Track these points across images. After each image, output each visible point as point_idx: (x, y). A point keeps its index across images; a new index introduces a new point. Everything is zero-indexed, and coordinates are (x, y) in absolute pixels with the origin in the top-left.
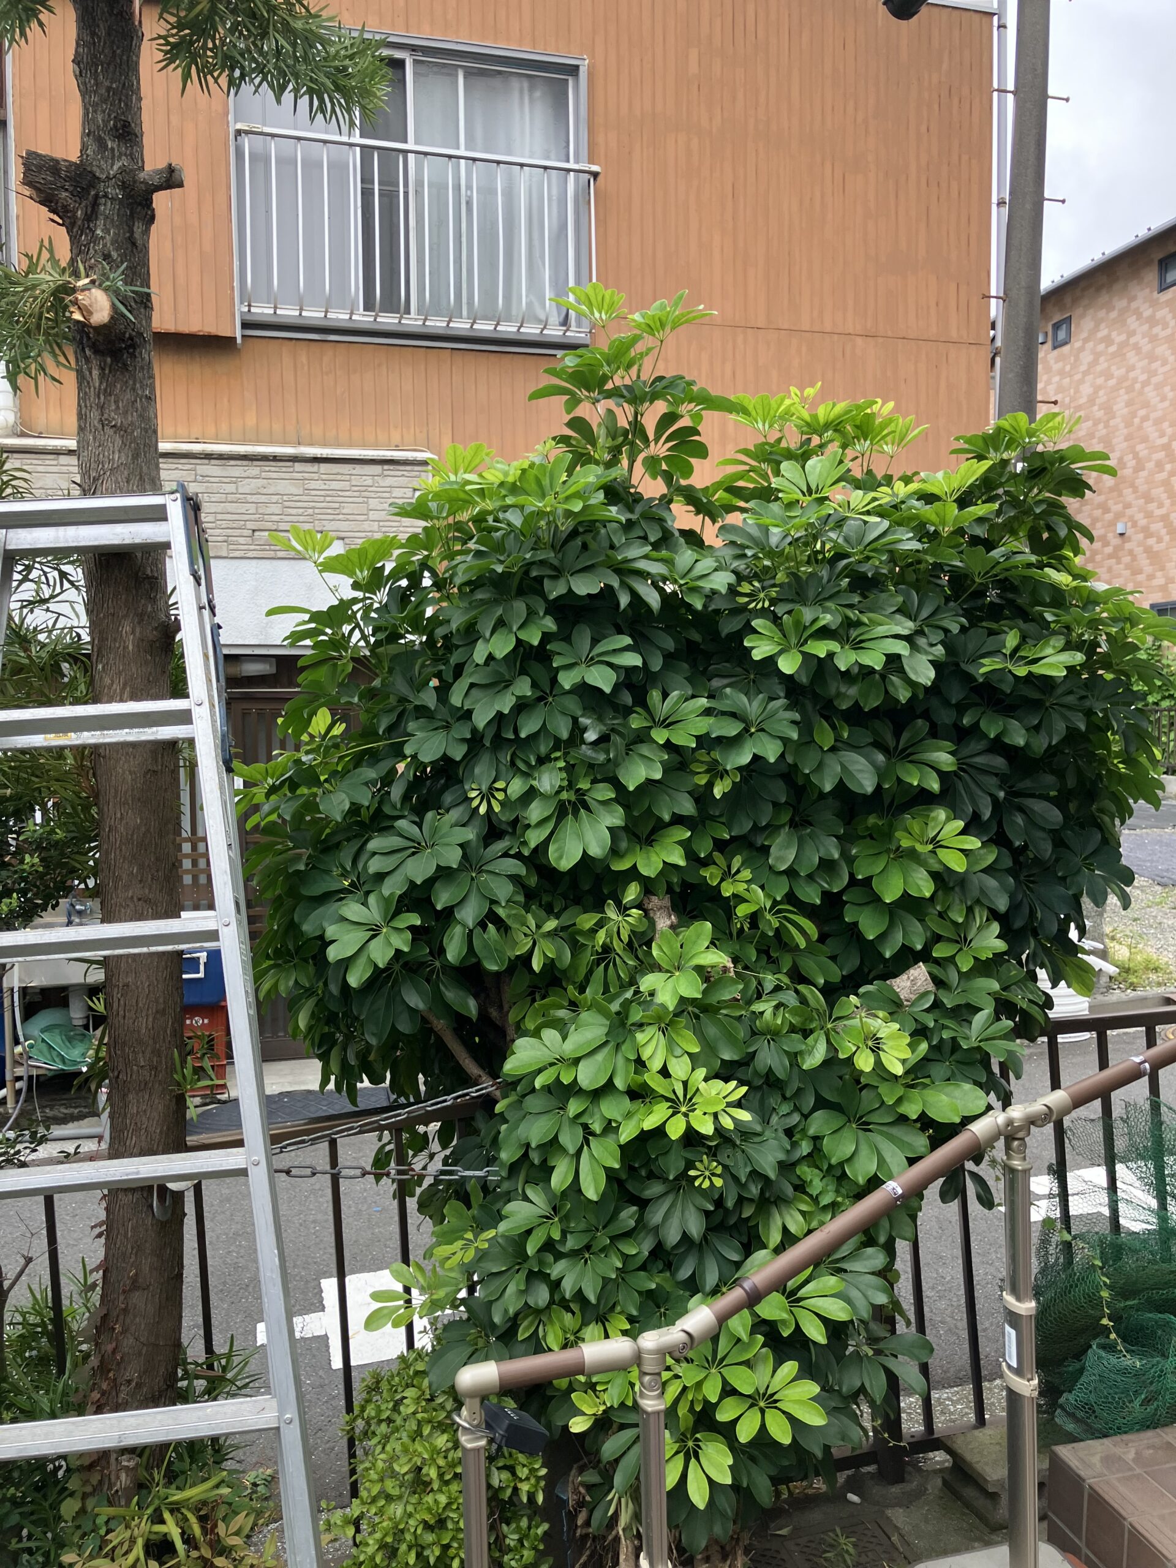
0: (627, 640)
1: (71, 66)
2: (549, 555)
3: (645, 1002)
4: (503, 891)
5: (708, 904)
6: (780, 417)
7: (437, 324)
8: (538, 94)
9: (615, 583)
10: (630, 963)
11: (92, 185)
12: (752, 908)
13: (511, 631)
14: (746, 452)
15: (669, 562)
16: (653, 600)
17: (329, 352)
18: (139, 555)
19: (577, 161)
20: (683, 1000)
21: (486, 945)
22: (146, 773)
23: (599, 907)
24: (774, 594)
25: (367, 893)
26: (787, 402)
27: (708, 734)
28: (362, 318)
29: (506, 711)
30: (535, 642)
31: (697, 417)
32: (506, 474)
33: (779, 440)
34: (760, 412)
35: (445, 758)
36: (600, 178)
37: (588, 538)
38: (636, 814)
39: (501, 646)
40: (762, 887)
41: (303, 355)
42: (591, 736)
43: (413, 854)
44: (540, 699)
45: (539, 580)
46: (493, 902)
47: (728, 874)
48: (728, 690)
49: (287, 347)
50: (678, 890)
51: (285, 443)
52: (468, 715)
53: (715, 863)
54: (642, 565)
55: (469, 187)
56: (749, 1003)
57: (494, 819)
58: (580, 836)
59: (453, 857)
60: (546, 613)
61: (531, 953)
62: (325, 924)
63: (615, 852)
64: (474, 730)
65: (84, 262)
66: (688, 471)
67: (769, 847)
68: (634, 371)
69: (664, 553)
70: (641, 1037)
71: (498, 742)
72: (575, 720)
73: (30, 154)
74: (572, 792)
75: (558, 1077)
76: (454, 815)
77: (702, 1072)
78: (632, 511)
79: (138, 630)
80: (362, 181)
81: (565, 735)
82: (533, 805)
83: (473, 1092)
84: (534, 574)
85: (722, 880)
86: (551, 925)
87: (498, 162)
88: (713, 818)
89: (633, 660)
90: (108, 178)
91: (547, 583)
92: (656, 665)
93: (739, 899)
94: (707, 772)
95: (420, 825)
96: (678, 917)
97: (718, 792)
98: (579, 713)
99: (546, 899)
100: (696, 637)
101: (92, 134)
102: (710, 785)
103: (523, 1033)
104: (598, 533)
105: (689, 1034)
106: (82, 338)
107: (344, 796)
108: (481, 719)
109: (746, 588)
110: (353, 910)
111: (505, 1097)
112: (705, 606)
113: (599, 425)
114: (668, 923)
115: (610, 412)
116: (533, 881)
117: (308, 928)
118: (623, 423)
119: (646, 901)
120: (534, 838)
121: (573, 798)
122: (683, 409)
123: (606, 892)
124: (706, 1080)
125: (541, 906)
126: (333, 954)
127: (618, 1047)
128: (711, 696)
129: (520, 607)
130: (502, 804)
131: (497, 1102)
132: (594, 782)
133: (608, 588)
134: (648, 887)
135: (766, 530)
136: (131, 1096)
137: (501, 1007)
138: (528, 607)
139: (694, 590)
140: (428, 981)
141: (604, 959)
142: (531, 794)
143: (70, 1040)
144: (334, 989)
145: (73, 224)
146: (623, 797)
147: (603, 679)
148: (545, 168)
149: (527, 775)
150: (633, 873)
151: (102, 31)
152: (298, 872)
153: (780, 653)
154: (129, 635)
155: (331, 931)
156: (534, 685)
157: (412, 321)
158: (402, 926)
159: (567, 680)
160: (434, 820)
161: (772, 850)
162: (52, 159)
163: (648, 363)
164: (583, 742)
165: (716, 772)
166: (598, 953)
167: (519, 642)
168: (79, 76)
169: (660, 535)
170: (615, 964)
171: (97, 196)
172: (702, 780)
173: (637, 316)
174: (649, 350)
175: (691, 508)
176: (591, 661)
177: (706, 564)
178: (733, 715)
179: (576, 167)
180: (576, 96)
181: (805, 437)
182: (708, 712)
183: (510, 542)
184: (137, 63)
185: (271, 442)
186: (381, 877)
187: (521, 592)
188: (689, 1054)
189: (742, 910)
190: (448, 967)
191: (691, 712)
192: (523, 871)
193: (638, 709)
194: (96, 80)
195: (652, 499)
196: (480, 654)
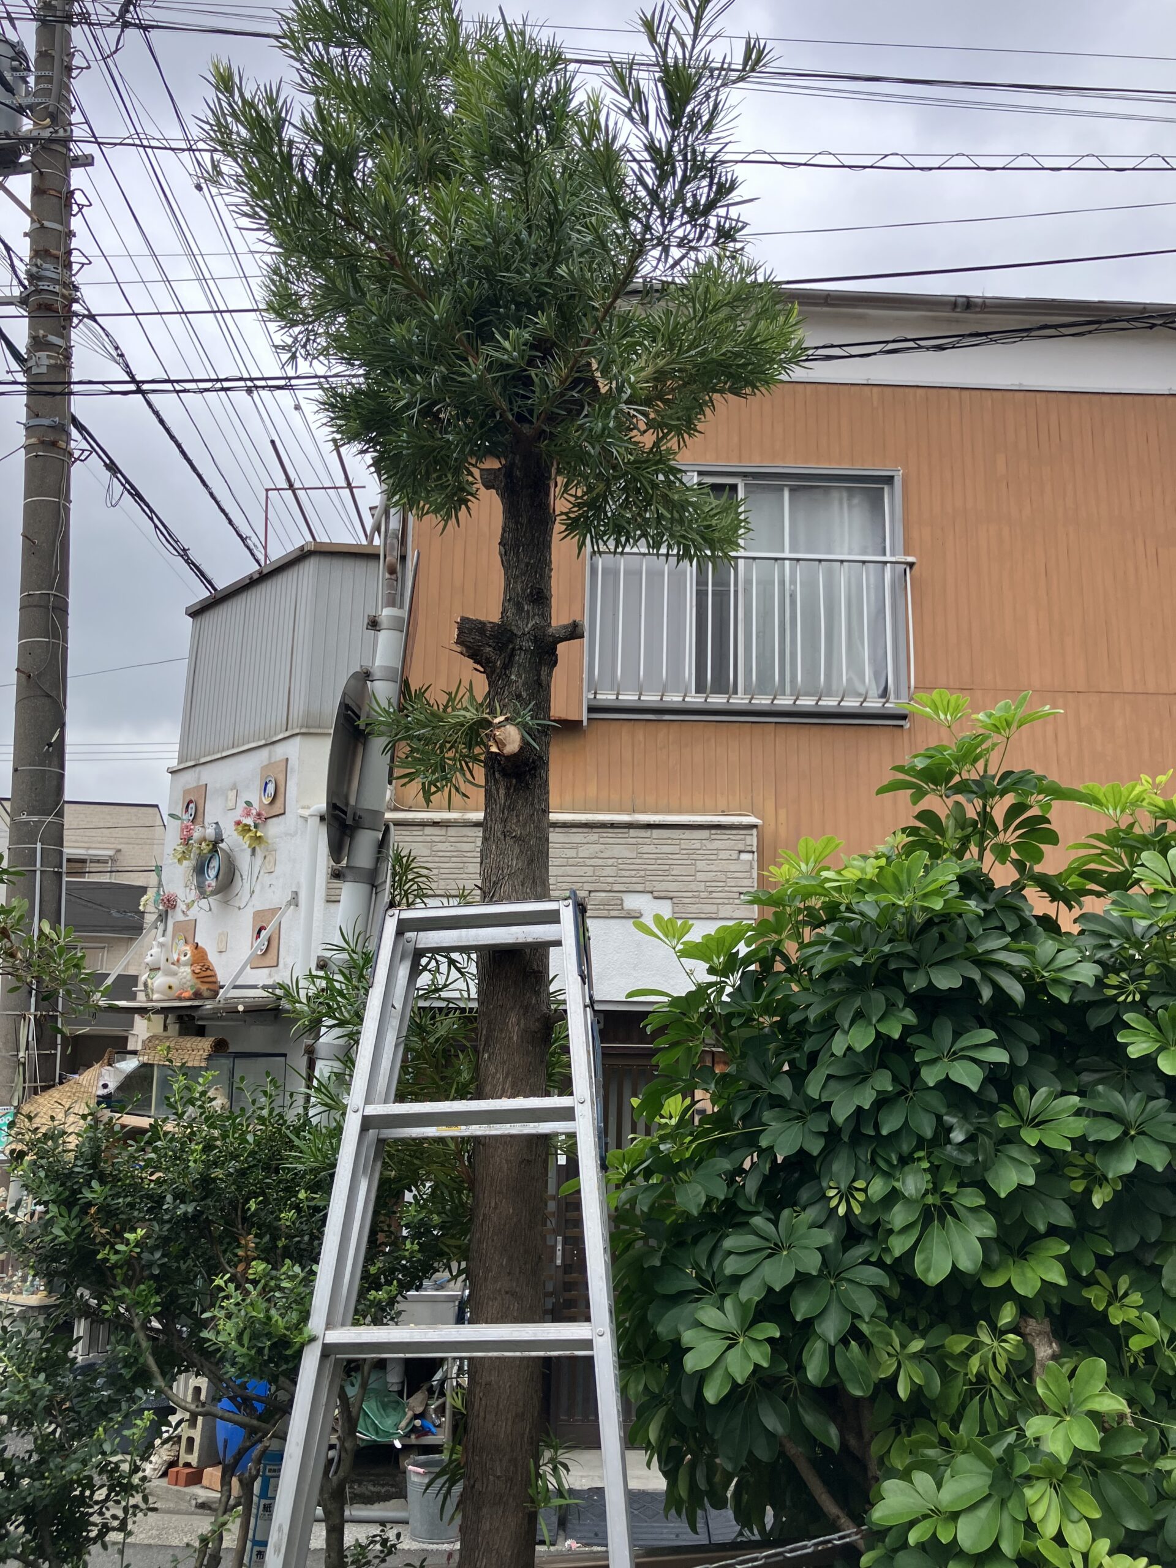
0: (991, 1035)
1: (496, 548)
2: (906, 948)
3: (1030, 1448)
4: (867, 1304)
5: (1092, 1330)
6: (1132, 804)
7: (762, 701)
8: (856, 501)
9: (976, 975)
10: (1010, 1398)
11: (510, 641)
12: (1149, 1342)
13: (870, 1023)
14: (1098, 837)
15: (1029, 953)
16: (1017, 991)
17: (663, 730)
18: (528, 951)
19: (893, 554)
20: (1077, 1452)
21: (849, 1365)
22: (521, 1163)
23: (969, 1327)
24: (1145, 987)
25: (723, 1297)
26: (1138, 789)
27: (1084, 1136)
28: (695, 699)
29: (867, 1107)
30: (896, 1036)
31: (1047, 807)
32: (863, 870)
33: (1132, 825)
34: (1111, 799)
35: (802, 1152)
36: (915, 567)
37: (945, 928)
38: (1007, 1222)
39: (861, 1039)
40: (1157, 1315)
41: (640, 733)
42: (958, 1136)
43: (770, 1256)
44: (901, 1093)
45: (899, 972)
46: (857, 1316)
47: (1114, 1298)
48: (1100, 1088)
49: (627, 727)
50: (1057, 1312)
51: (621, 811)
52: (826, 1107)
53: (1099, 1283)
54: (1001, 956)
55: (793, 582)
56: (1153, 1458)
57: (852, 1219)
58: (949, 1246)
59: (812, 1263)
60: (905, 1006)
61: (894, 1378)
62: (681, 1328)
63: (987, 1266)
64: (832, 1123)
65: (499, 702)
66: (1039, 857)
67: (1161, 1267)
68: (980, 765)
69: (1023, 944)
70: (1030, 1494)
71: (857, 1138)
72: (939, 1118)
73: (463, 619)
74: (937, 1196)
75: (934, 1535)
76: (811, 1214)
77: (1104, 1544)
78: (986, 900)
79: (522, 1021)
80: (697, 584)
81: (929, 1133)
82: (897, 1208)
83: (835, 1540)
84: (892, 966)
85: (1109, 1304)
86: (917, 1345)
87: (820, 561)
88: (1093, 1230)
89: (999, 1056)
90: (524, 634)
91: (906, 976)
92: (1023, 1059)
93: (1131, 1329)
94: (1083, 1177)
95: (775, 1223)
96: (1060, 1345)
97: (1098, 1200)
98: (943, 1110)
99: (910, 1313)
100: (1060, 1027)
101: (512, 600)
102: (1088, 1192)
103: (892, 1473)
104: (955, 924)
105: (1086, 1494)
106: (493, 765)
107: (699, 1188)
108: (841, 1113)
109: (1113, 980)
110: (709, 1315)
111: (871, 1548)
112: (1071, 998)
113: (948, 816)
114: (1050, 1352)
115: (957, 803)
116: (895, 1292)
117: (662, 1329)
118: (971, 814)
119: (1022, 1324)
120: (899, 1246)
121: (938, 1203)
122: (1031, 800)
123: (975, 1309)
124: (1110, 1553)
125: (903, 1321)
126: (691, 1363)
127: (1003, 1503)
128: (1081, 1094)
129: (878, 998)
130: (862, 1205)
131: (861, 1554)
132: (961, 1185)
133: (969, 983)
134: (1025, 1307)
135: (1130, 920)
136: (485, 1510)
137: (860, 1435)
138: (887, 1000)
139: (1057, 981)
140: (785, 1399)
141: (978, 1391)
142: (893, 1197)
143: (384, 1406)
144: (688, 1400)
145: (493, 672)
146: (994, 1205)
147: (969, 1077)
148: (864, 562)
149: (888, 1175)
150: (1007, 1292)
151: (524, 520)
152: (653, 1268)
153: (1159, 1050)
154: (514, 1026)
155: (688, 1337)
156: (895, 1079)
157: (739, 700)
158: (761, 1337)
159: (931, 1076)
160: (791, 1218)
161: (1165, 1271)
162: (481, 622)
163: (994, 757)
164: (949, 1141)
165: (1096, 1178)
166: (971, 1383)
167: (879, 1034)
168: (504, 555)
169: (1017, 925)
170: (991, 1396)
171: (513, 649)
172: (1079, 1187)
173: (981, 716)
174: (995, 745)
175: (1045, 894)
176: (954, 1056)
177: (1068, 956)
178: (1108, 1115)
179: (893, 559)
180: (892, 502)
181: (1160, 822)
182: (1079, 1112)
183: (866, 934)
184: (550, 542)
185: (609, 811)
186: (737, 1280)
187: (879, 984)
188: (1088, 1520)
189: (1137, 1343)
190: (806, 1386)
191: (1063, 1111)
192: (886, 1282)
193: (1005, 1106)
194: (518, 558)
195: (1005, 888)
196: (838, 1045)
